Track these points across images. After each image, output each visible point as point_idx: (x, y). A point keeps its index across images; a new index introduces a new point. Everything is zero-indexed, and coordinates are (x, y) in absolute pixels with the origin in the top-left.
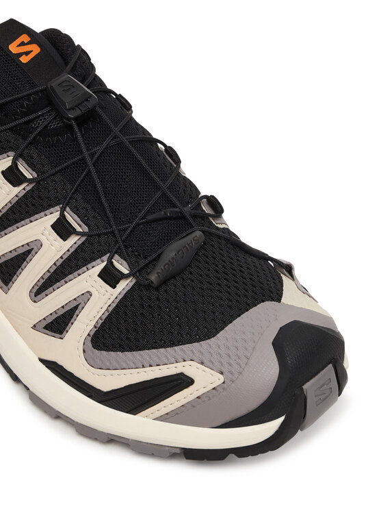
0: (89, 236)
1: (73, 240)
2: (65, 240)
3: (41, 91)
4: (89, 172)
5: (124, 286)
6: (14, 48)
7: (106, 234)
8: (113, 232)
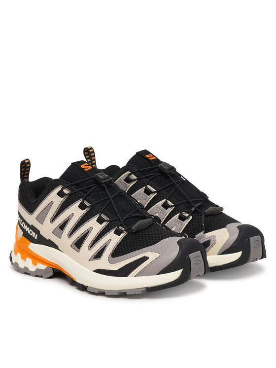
0: (110, 221)
1: (105, 224)
2: (101, 224)
3: (92, 178)
4: (111, 201)
5: (123, 235)
6: (82, 166)
7: (116, 220)
8: (119, 219)
